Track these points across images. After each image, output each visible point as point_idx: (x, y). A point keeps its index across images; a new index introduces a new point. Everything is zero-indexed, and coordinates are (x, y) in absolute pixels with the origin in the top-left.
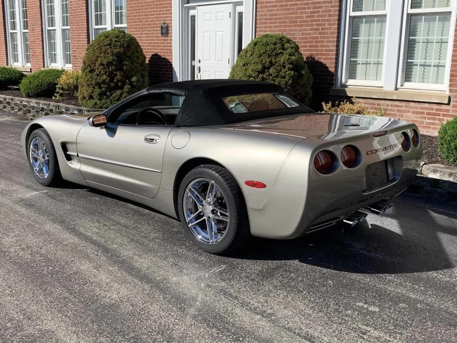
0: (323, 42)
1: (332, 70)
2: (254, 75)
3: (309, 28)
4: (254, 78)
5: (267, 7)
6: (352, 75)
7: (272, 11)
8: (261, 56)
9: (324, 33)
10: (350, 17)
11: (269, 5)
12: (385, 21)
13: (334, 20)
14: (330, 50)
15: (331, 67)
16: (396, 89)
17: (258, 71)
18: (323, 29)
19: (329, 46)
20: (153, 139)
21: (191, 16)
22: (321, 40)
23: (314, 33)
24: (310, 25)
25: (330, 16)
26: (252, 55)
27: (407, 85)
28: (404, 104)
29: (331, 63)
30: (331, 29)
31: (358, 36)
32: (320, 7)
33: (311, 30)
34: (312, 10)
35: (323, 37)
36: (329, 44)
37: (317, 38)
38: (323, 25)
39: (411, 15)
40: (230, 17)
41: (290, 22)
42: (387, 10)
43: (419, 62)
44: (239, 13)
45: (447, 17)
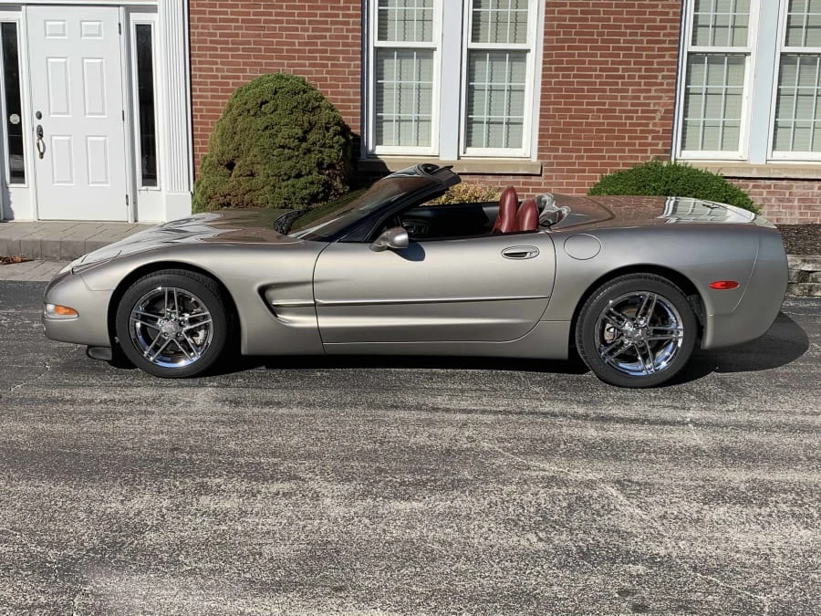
0: (337, 87)
1: (357, 131)
2: (292, 145)
3: (307, 62)
4: (293, 149)
5: (214, 20)
7: (225, 28)
8: (292, 113)
9: (338, 73)
10: (375, 48)
11: (218, 17)
12: (431, 57)
13: (354, 52)
14: (350, 101)
15: (357, 128)
16: (459, 159)
17: (298, 138)
18: (333, 65)
19: (348, 94)
21: (3, 24)
22: (333, 82)
23: (317, 72)
24: (307, 58)
25: (345, 45)
27: (470, 151)
29: (354, 121)
30: (349, 66)
31: (382, 79)
32: (329, 30)
33: (310, 65)
34: (310, 33)
35: (335, 79)
36: (348, 90)
37: (326, 79)
38: (333, 59)
39: (470, 51)
40: (120, 33)
41: (266, 50)
42: (436, 42)
43: (485, 117)
44: (137, 26)
45: (520, 55)
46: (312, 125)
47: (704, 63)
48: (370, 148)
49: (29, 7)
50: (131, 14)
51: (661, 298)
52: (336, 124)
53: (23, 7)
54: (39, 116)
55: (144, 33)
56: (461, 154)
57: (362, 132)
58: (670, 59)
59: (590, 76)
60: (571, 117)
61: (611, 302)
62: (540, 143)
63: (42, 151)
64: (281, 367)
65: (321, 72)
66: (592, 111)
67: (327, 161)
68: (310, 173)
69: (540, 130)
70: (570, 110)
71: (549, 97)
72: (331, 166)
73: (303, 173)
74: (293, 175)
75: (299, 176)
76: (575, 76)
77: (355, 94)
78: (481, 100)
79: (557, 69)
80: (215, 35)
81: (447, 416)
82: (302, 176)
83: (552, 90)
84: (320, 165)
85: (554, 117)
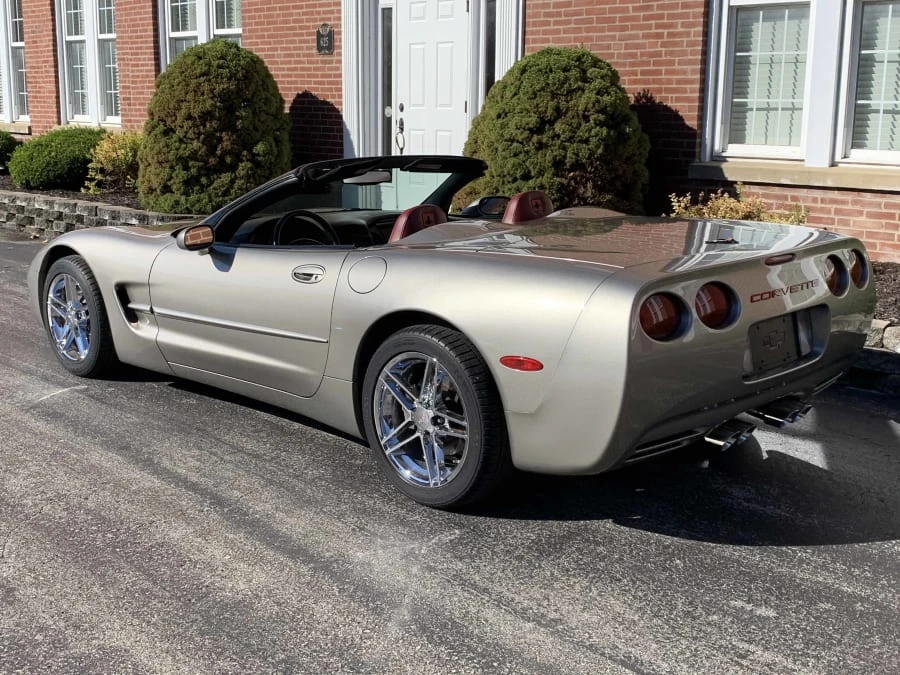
0: (672, 63)
1: (692, 123)
3: (641, 33)
4: (522, 143)
6: (736, 134)
8: (535, 98)
9: (675, 44)
10: (730, 8)
12: (806, 16)
13: (695, 16)
14: (687, 82)
15: (692, 118)
16: (833, 164)
17: (529, 129)
18: (671, 35)
19: (684, 72)
20: (311, 275)
21: (383, 9)
22: (668, 58)
23: (651, 45)
24: (642, 27)
26: (515, 94)
27: (856, 155)
28: (849, 197)
29: (690, 109)
30: (688, 34)
31: (748, 50)
33: (645, 36)
35: (672, 53)
36: (685, 67)
37: (659, 54)
38: (671, 26)
39: (865, 3)
40: (468, 11)
41: (599, 21)
44: (488, 2)
46: (559, 113)
48: (717, 147)
52: (598, 112)
54: (402, 109)
56: (838, 158)
57: (702, 126)
63: (401, 146)
65: (655, 45)
67: (570, 160)
68: (541, 173)
72: (577, 166)
73: (533, 174)
74: (518, 176)
75: (526, 177)
77: (693, 72)
80: (548, 5)
82: (530, 178)
84: (558, 165)
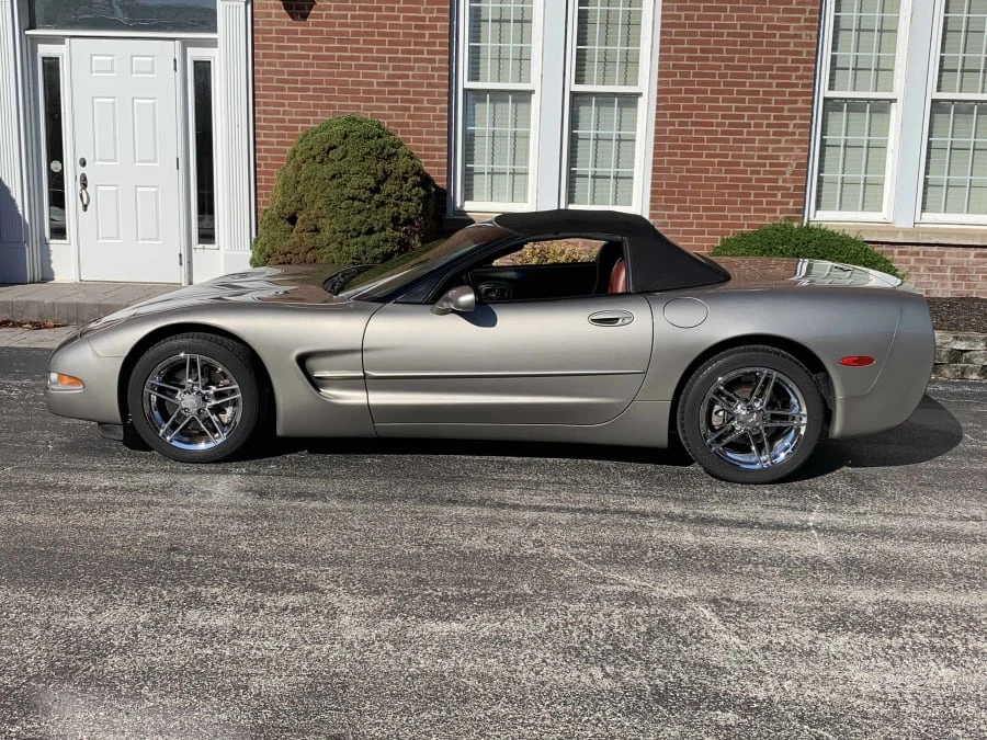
0: (421, 133)
1: (442, 184)
2: (363, 197)
3: (387, 105)
4: (364, 202)
5: (281, 56)
7: (294, 65)
8: (364, 160)
9: (421, 117)
10: (464, 90)
11: (286, 52)
12: (530, 101)
13: (440, 94)
14: (435, 149)
15: (441, 180)
17: (370, 189)
18: (416, 109)
19: (433, 142)
22: (416, 128)
23: (398, 116)
24: (387, 101)
25: (430, 85)
26: (344, 157)
29: (440, 172)
30: (434, 110)
31: (473, 126)
32: (412, 69)
33: (391, 108)
34: (391, 72)
35: (419, 125)
36: (433, 137)
37: (407, 125)
38: (417, 101)
39: (573, 94)
40: (175, 69)
41: (340, 91)
42: (534, 83)
43: (590, 170)
44: (195, 62)
45: (630, 100)
46: (387, 175)
47: (842, 111)
48: (458, 205)
49: (73, 40)
50: (189, 49)
51: (780, 376)
52: (415, 174)
53: (67, 40)
54: (83, 163)
55: (203, 71)
57: (449, 186)
58: (803, 106)
59: (711, 124)
60: (688, 171)
61: (720, 379)
62: (652, 200)
63: (85, 202)
64: (325, 452)
65: (403, 116)
66: (712, 164)
67: (403, 216)
68: (383, 229)
69: (653, 185)
70: (687, 163)
71: (663, 147)
72: (409, 222)
73: (375, 229)
74: (363, 231)
75: (370, 232)
76: (693, 124)
77: (441, 141)
78: (586, 151)
79: (672, 116)
80: (282, 73)
81: (514, 514)
82: (374, 232)
83: (666, 139)
84: (395, 219)
85: (668, 170)
